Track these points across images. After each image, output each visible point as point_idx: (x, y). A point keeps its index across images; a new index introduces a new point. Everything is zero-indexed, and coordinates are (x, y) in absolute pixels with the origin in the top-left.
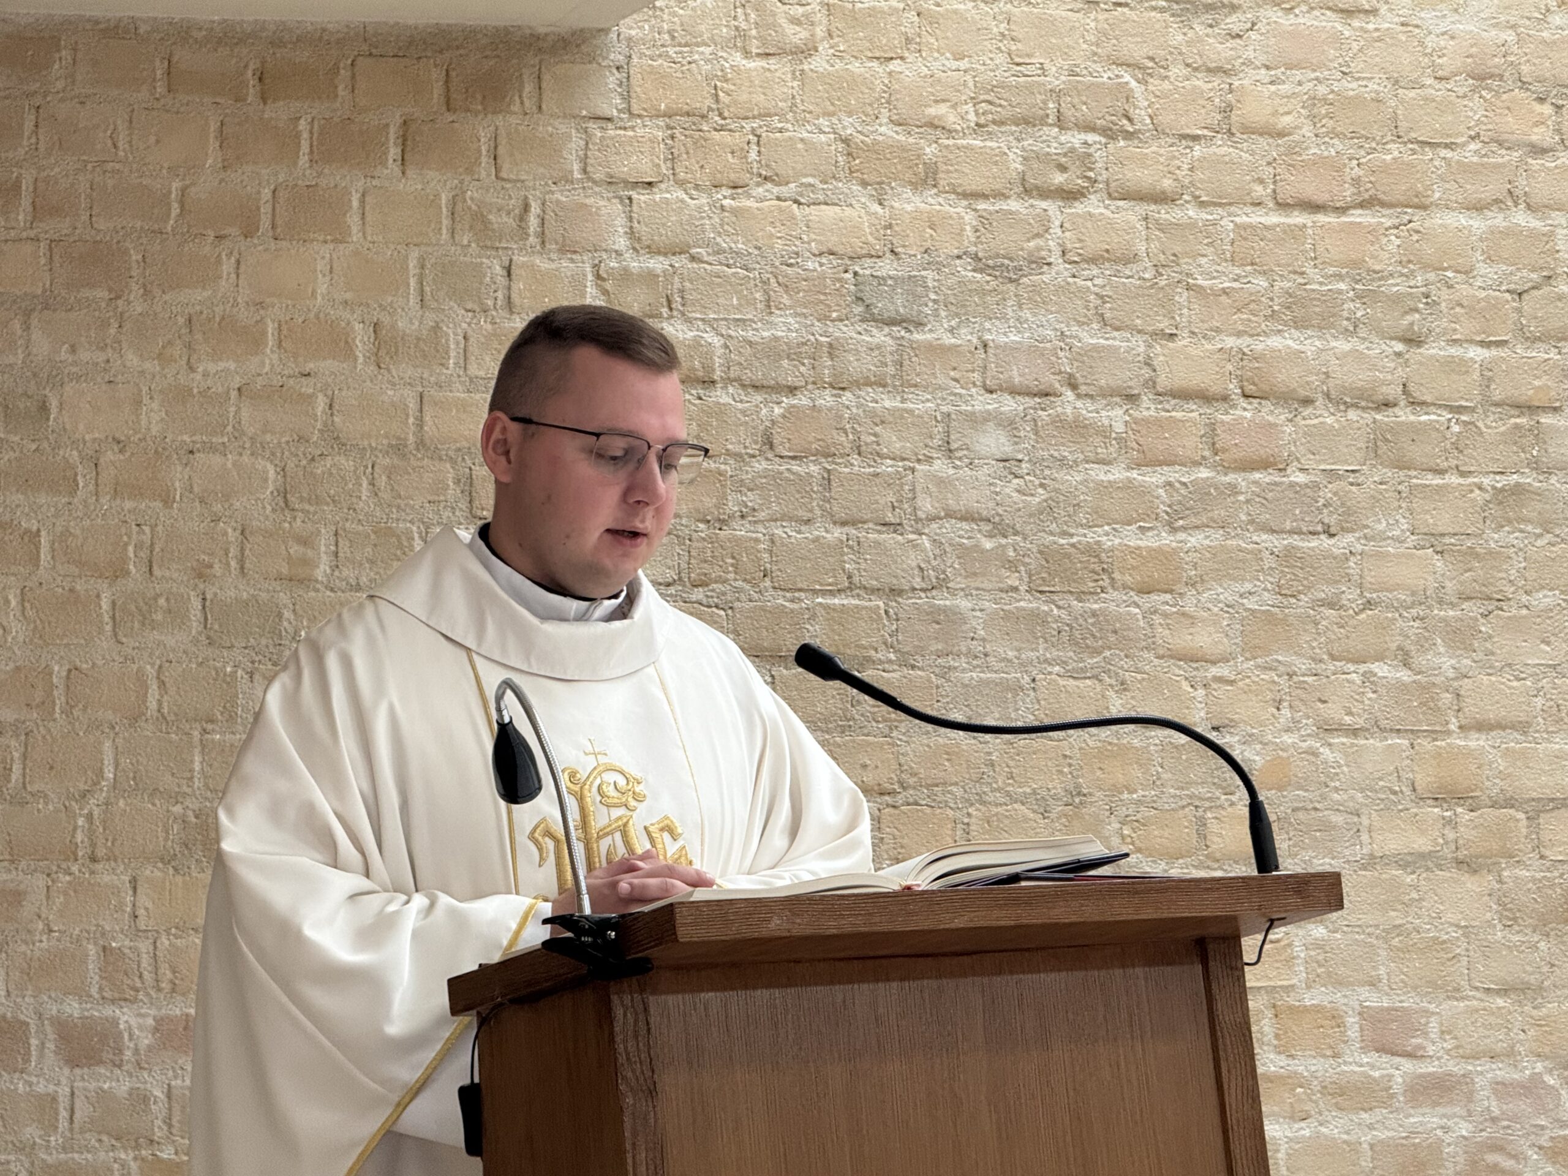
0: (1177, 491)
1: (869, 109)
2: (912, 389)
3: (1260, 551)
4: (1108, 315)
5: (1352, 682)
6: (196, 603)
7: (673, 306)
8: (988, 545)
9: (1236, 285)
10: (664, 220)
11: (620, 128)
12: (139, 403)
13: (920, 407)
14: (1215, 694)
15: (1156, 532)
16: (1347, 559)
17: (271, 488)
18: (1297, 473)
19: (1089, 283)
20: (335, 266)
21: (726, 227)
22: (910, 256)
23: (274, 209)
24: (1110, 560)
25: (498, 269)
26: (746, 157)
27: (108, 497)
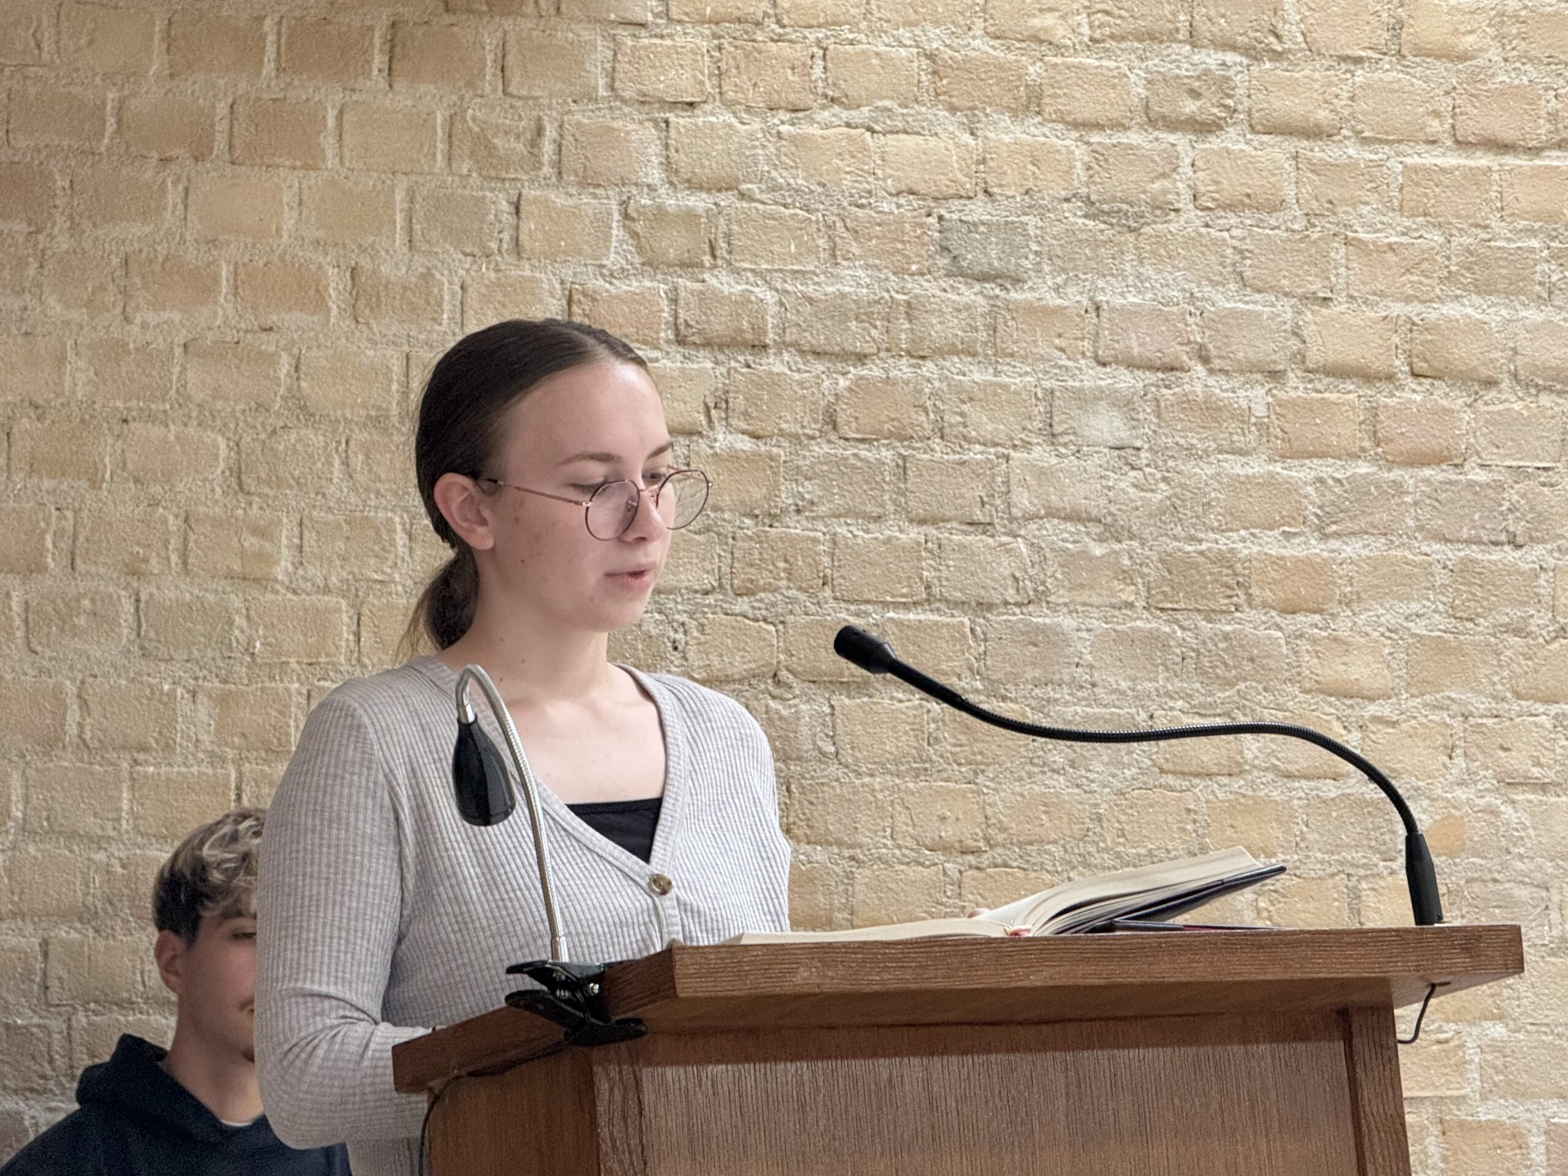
0: (1330, 489)
1: (961, 20)
2: (1008, 360)
3: (1431, 564)
4: (1248, 274)
5: (1542, 726)
6: (128, 606)
7: (718, 253)
8: (1098, 550)
9: (1404, 240)
10: (708, 149)
11: (656, 36)
12: (62, 359)
13: (1017, 381)
14: (1373, 737)
15: (1303, 539)
16: (1537, 576)
17: (222, 465)
18: (1477, 470)
19: (1226, 234)
20: (305, 198)
21: (783, 158)
22: (1008, 197)
23: (231, 127)
24: (1247, 572)
25: (504, 205)
26: (809, 75)
27: (22, 475)
